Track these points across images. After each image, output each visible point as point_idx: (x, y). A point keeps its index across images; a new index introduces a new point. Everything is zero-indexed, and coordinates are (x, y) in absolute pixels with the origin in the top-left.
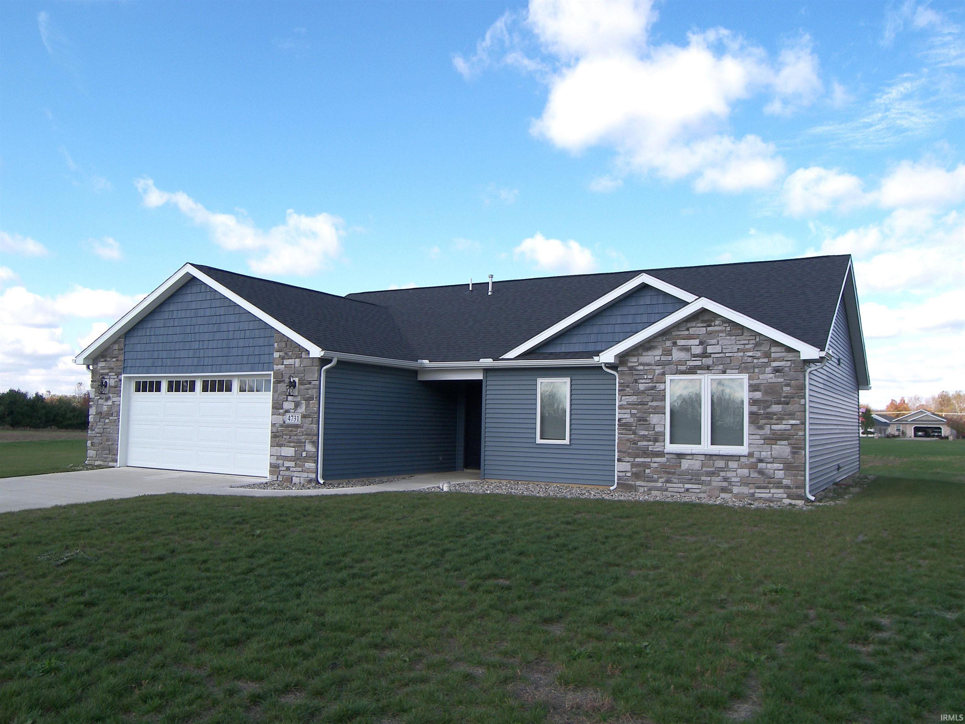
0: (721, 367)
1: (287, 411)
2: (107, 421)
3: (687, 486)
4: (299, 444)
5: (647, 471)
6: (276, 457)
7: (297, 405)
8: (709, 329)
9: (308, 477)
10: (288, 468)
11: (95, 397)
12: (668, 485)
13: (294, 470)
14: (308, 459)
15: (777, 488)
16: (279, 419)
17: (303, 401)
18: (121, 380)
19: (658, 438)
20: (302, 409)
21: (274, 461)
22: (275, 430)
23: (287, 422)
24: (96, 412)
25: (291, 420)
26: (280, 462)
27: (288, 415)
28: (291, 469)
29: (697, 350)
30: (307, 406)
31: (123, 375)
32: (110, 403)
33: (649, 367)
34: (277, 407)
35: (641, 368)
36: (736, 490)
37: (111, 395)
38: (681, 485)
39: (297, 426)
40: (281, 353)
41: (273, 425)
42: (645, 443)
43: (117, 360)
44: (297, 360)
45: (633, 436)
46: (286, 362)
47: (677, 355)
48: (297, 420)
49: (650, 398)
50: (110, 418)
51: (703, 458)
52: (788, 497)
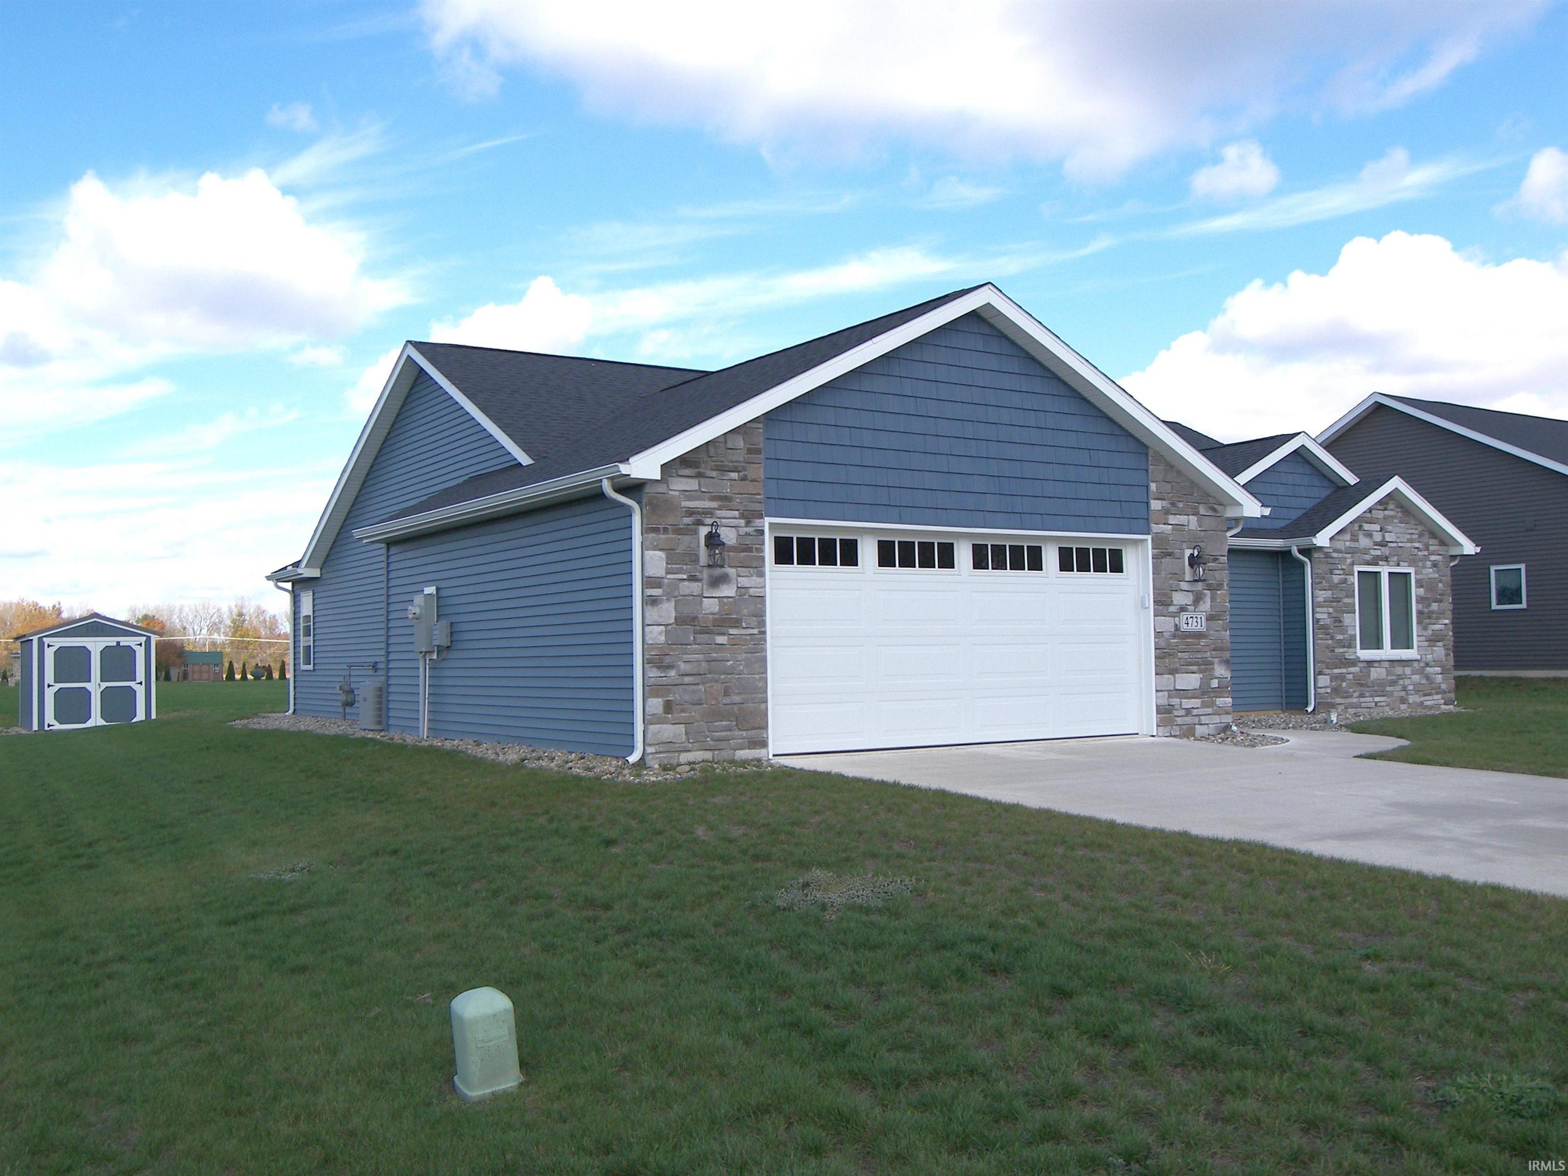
0: (1395, 559)
1: (1183, 609)
2: (721, 639)
3: (1377, 699)
4: (1205, 667)
5: (1344, 684)
6: (1166, 693)
7: (1198, 599)
8: (1386, 512)
9: (1221, 723)
10: (1188, 711)
11: (667, 573)
12: (1362, 700)
13: (1201, 713)
14: (1221, 692)
15: (1437, 693)
16: (1167, 624)
17: (1206, 591)
18: (762, 532)
19: (1350, 644)
20: (1206, 606)
21: (1164, 701)
22: (1162, 644)
23: (1184, 627)
24: (676, 618)
25: (1190, 625)
26: (1175, 701)
27: (1184, 616)
28: (1195, 712)
29: (1378, 537)
30: (1213, 599)
31: (768, 520)
32: (728, 591)
33: (1340, 555)
34: (1162, 602)
35: (1335, 555)
36: (1412, 699)
37: (731, 571)
38: (1371, 699)
39: (1199, 635)
40: (1165, 503)
41: (1158, 634)
42: (1341, 650)
43: (744, 479)
44: (1193, 519)
45: (1330, 642)
46: (1173, 519)
47: (1364, 542)
48: (1199, 625)
49: (1344, 593)
50: (732, 631)
51: (1386, 665)
52: (1445, 704)
